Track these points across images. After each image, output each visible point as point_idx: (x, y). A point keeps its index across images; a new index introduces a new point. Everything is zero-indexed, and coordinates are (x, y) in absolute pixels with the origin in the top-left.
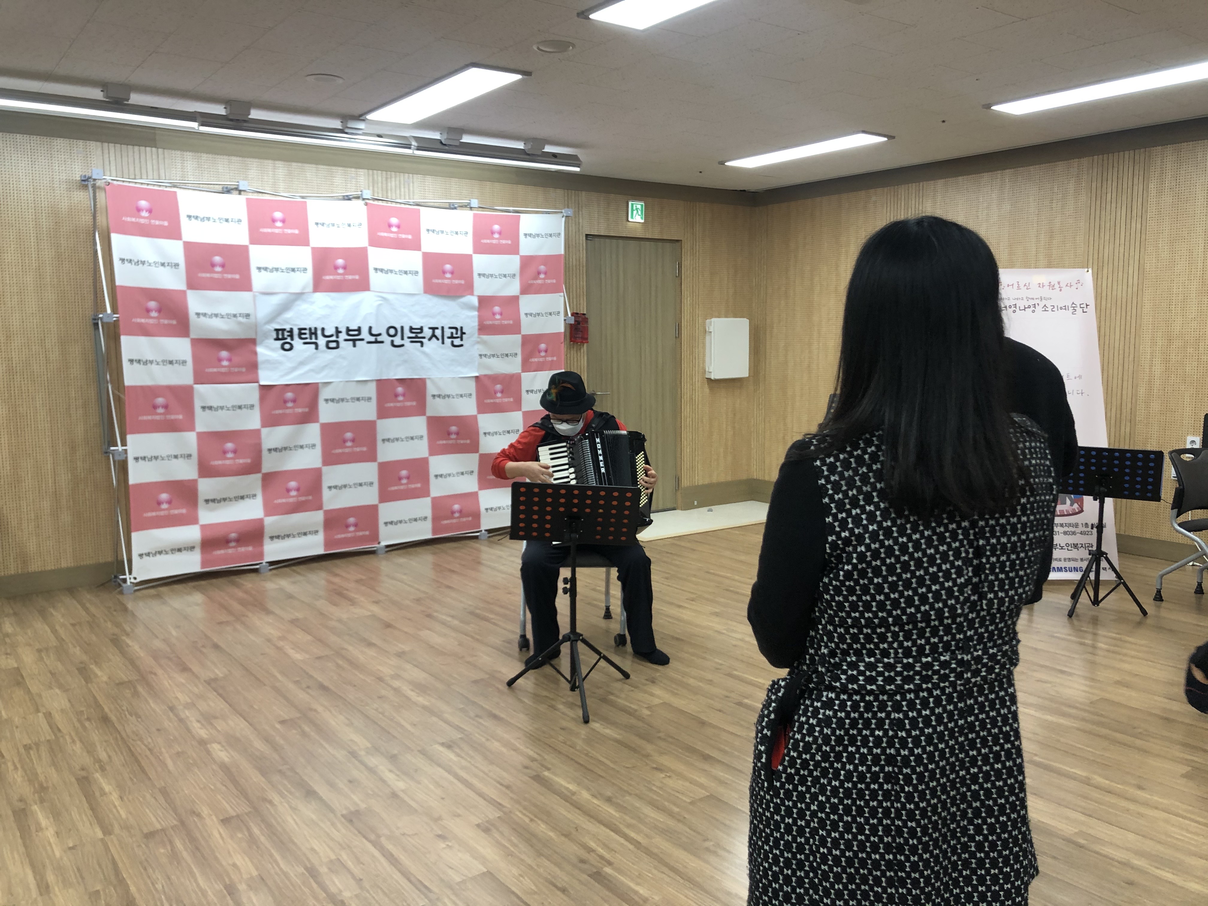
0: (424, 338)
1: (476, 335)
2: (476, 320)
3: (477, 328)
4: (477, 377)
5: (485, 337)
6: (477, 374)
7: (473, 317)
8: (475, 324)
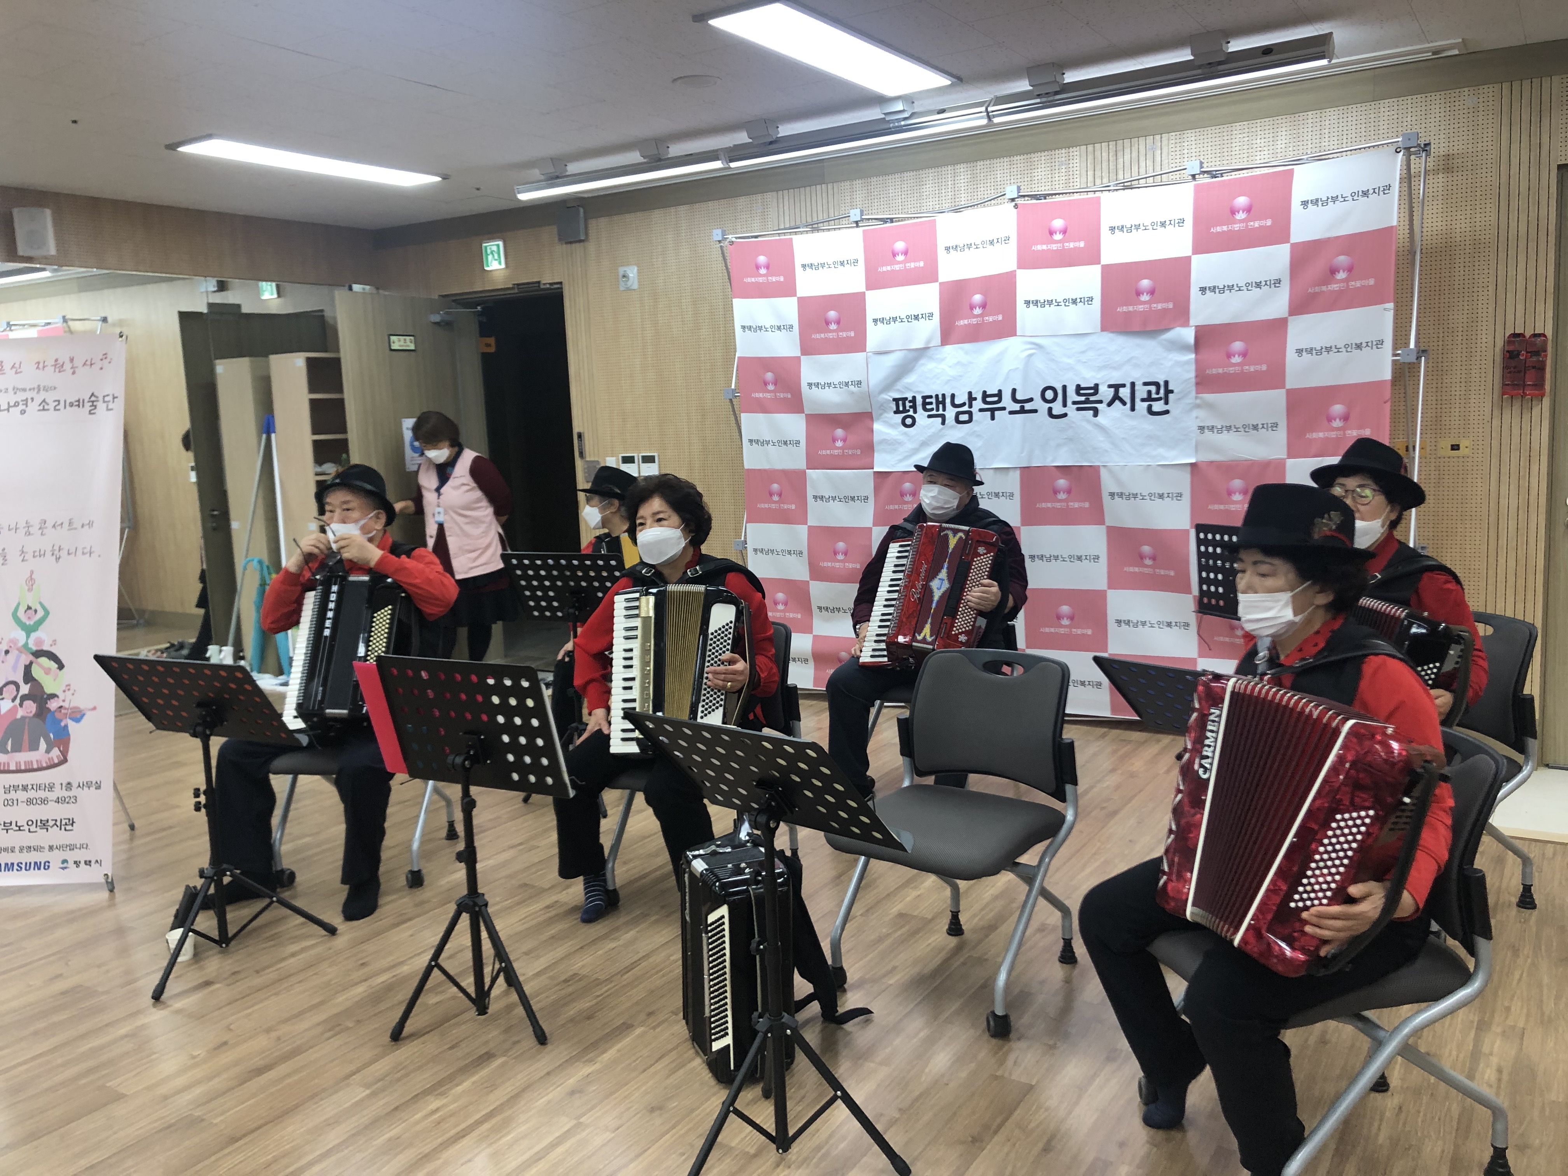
0: (1101, 402)
1: (1193, 393)
2: (1193, 367)
3: (1193, 381)
4: (1192, 465)
5: (1209, 397)
6: (1193, 461)
7: (1187, 363)
8: (1190, 374)
